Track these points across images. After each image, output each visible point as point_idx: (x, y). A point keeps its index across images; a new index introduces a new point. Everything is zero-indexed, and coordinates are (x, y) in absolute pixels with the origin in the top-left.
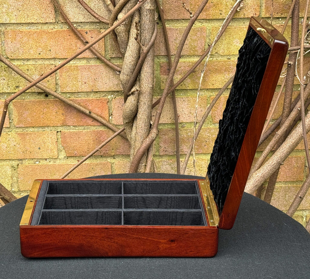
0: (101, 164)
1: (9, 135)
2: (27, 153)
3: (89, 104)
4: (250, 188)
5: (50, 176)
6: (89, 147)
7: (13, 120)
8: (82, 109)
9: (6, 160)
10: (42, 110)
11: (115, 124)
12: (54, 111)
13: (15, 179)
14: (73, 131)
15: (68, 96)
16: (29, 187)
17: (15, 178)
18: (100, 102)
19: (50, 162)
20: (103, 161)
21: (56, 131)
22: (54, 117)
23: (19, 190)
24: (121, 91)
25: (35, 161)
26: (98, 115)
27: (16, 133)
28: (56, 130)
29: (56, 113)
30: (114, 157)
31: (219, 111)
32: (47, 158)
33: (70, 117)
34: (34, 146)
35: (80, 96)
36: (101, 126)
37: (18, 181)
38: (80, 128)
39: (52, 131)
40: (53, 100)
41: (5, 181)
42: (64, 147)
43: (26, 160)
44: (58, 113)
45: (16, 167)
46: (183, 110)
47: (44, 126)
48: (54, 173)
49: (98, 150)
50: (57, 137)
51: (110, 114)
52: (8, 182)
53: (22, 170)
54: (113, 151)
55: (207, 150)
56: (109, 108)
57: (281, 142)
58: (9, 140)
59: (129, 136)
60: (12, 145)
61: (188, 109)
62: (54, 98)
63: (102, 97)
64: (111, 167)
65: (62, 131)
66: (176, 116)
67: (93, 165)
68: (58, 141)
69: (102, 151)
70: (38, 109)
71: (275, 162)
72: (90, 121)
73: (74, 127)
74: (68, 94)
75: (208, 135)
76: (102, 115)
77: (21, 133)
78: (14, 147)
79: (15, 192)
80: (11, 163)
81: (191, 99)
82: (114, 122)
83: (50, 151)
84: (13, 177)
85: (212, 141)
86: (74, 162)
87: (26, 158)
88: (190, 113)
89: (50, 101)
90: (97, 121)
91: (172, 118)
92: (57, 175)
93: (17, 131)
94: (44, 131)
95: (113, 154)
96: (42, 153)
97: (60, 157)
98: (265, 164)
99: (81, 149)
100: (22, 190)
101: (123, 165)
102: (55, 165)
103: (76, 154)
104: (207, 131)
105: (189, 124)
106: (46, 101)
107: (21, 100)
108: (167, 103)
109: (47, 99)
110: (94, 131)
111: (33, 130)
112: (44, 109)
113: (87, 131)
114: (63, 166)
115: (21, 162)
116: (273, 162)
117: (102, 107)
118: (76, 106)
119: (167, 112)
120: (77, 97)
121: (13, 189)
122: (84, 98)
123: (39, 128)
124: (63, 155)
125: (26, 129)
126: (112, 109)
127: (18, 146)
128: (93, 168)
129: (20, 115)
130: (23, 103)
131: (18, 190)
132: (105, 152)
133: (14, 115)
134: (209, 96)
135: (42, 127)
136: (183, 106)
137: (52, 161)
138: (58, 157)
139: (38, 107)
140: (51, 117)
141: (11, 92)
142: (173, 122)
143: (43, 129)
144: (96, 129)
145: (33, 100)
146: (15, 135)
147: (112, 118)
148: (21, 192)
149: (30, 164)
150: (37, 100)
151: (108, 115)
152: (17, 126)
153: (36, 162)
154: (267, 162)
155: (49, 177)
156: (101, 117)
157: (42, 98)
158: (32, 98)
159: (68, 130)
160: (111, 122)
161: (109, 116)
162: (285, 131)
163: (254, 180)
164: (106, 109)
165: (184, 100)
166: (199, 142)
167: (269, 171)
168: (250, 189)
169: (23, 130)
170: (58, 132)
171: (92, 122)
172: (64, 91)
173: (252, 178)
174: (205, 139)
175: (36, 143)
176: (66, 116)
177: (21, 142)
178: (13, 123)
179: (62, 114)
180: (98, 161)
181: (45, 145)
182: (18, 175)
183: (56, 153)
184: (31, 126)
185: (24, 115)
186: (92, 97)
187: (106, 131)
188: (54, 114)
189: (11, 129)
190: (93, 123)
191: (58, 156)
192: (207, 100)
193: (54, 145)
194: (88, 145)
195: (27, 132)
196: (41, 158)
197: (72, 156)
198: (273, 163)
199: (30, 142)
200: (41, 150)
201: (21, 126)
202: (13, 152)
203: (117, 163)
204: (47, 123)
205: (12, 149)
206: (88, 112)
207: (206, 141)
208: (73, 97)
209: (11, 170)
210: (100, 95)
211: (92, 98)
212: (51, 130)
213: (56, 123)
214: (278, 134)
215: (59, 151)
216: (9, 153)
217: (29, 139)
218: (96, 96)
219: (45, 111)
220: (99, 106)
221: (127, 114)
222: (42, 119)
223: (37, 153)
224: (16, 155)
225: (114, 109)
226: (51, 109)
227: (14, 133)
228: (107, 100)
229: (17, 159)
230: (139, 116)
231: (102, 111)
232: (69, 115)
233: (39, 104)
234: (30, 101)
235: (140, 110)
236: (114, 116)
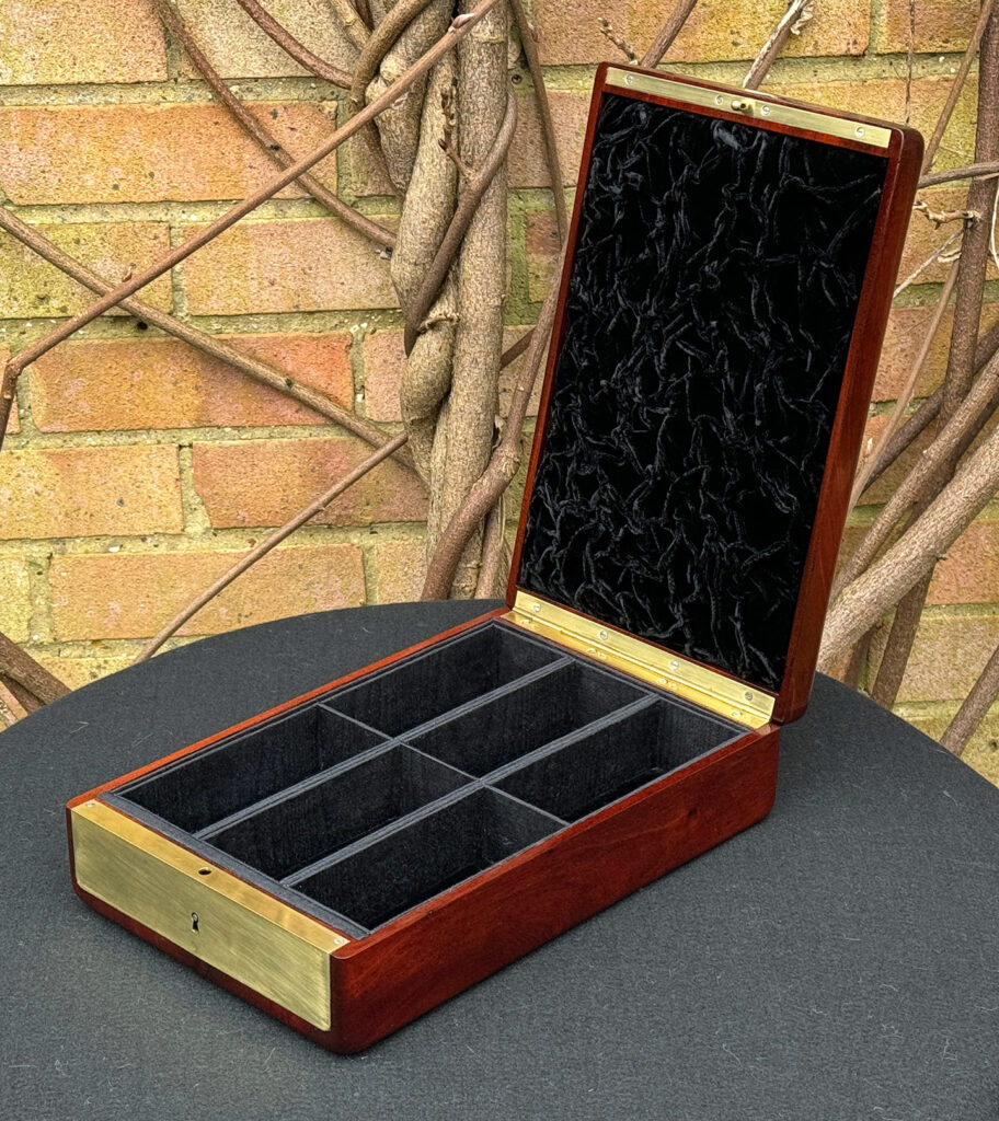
0: (327, 552)
1: (18, 458)
2: (80, 516)
3: (287, 352)
4: (832, 640)
5: (157, 592)
6: (287, 496)
7: (30, 407)
8: (262, 370)
9: (9, 540)
10: (128, 375)
11: (375, 419)
12: (168, 377)
13: (43, 603)
14: (232, 442)
15: (216, 326)
16: (87, 630)
17: (40, 601)
18: (324, 347)
19: (156, 546)
20: (336, 541)
21: (177, 445)
22: (170, 398)
23: (55, 639)
24: (396, 309)
25: (108, 542)
26: (315, 391)
27: (43, 451)
28: (174, 440)
29: (175, 384)
30: (371, 528)
32: (147, 532)
33: (221, 398)
34: (102, 494)
35: (255, 326)
36: (325, 425)
37: (50, 608)
38: (258, 432)
39: (160, 446)
40: (163, 340)
41: (8, 611)
42: (203, 497)
43: (78, 541)
44: (183, 384)
45: (44, 564)
47: (135, 427)
48: (171, 583)
49: (317, 512)
50: (179, 464)
51: (358, 387)
52: (19, 612)
53: (64, 574)
54: (369, 508)
56: (353, 364)
57: (940, 479)
58: (19, 476)
59: (424, 465)
60: (28, 490)
62: (166, 336)
63: (331, 329)
64: (363, 561)
65: (194, 442)
67: (303, 555)
68: (183, 476)
69: (333, 511)
70: (114, 373)
71: (917, 551)
72: (288, 411)
73: (236, 432)
74: (213, 321)
76: (329, 390)
77: (58, 450)
78: (36, 497)
79: (39, 646)
80: (25, 550)
82: (370, 412)
83: (155, 511)
84: (36, 596)
86: (236, 548)
87: (75, 534)
89: (154, 344)
90: (315, 409)
92: (181, 590)
93: (43, 443)
94: (135, 444)
95: (369, 519)
96: (130, 516)
97: (189, 530)
98: (884, 557)
99: (260, 502)
100: (64, 640)
101: (403, 554)
102: (174, 556)
103: (244, 521)
106: (142, 346)
109: (145, 338)
110: (305, 443)
111: (99, 442)
112: (133, 373)
113: (280, 442)
114: (202, 561)
115: (59, 546)
116: (911, 553)
117: (331, 362)
118: (244, 363)
120: (245, 332)
121: (35, 638)
122: (268, 335)
123: (119, 433)
124: (199, 523)
125: (76, 440)
126: (365, 371)
127: (49, 495)
128: (300, 567)
129: (55, 392)
130: (63, 352)
131: (52, 641)
132: (343, 513)
133: (34, 393)
135: (129, 433)
137: (162, 543)
138: (183, 530)
139: (114, 366)
140: (158, 397)
141: (23, 317)
143: (133, 439)
144: (311, 435)
145: (96, 342)
146: (37, 457)
147: (364, 398)
148: (61, 647)
149: (88, 556)
150: (110, 342)
151: (350, 390)
152: (45, 429)
153: (111, 545)
154: (891, 553)
155: (156, 595)
156: (328, 396)
157: (126, 333)
158: (93, 336)
159: (217, 442)
160: (359, 412)
161: (355, 394)
162: (952, 445)
163: (847, 611)
164: (344, 369)
167: (896, 581)
168: (832, 644)
169: (65, 441)
170: (181, 447)
171: (297, 412)
172: (201, 312)
173: (838, 607)
175: (110, 484)
176: (208, 394)
177: (58, 481)
178: (30, 419)
179: (197, 388)
180: (319, 542)
181: (141, 490)
182: (50, 588)
183: (176, 517)
184: (91, 429)
185: (66, 394)
186: (296, 330)
187: (345, 442)
188: (168, 386)
189: (26, 437)
190: (300, 415)
191: (185, 527)
193: (171, 490)
194: (284, 491)
195: (78, 449)
196: (126, 533)
197: (232, 525)
198: (913, 557)
199: (87, 481)
200: (126, 509)
201: (56, 427)
202: (32, 516)
203: (383, 549)
204: (149, 417)
205: (29, 505)
206: (281, 382)
208: (230, 332)
209: (26, 573)
210: (323, 322)
211: (294, 334)
212: (159, 442)
213: (175, 416)
214: (930, 458)
215: (186, 509)
216: (18, 518)
217: (86, 470)
218: (309, 327)
219: (136, 379)
220: (320, 360)
221: (415, 396)
222: (129, 405)
223: (113, 517)
224: (42, 526)
225: (369, 369)
226: (158, 372)
227: (35, 452)
228: (346, 339)
229: (48, 536)
230: (457, 402)
231: (329, 377)
232: (217, 392)
233: (116, 356)
234: (87, 347)
235: (458, 383)
236: (370, 394)
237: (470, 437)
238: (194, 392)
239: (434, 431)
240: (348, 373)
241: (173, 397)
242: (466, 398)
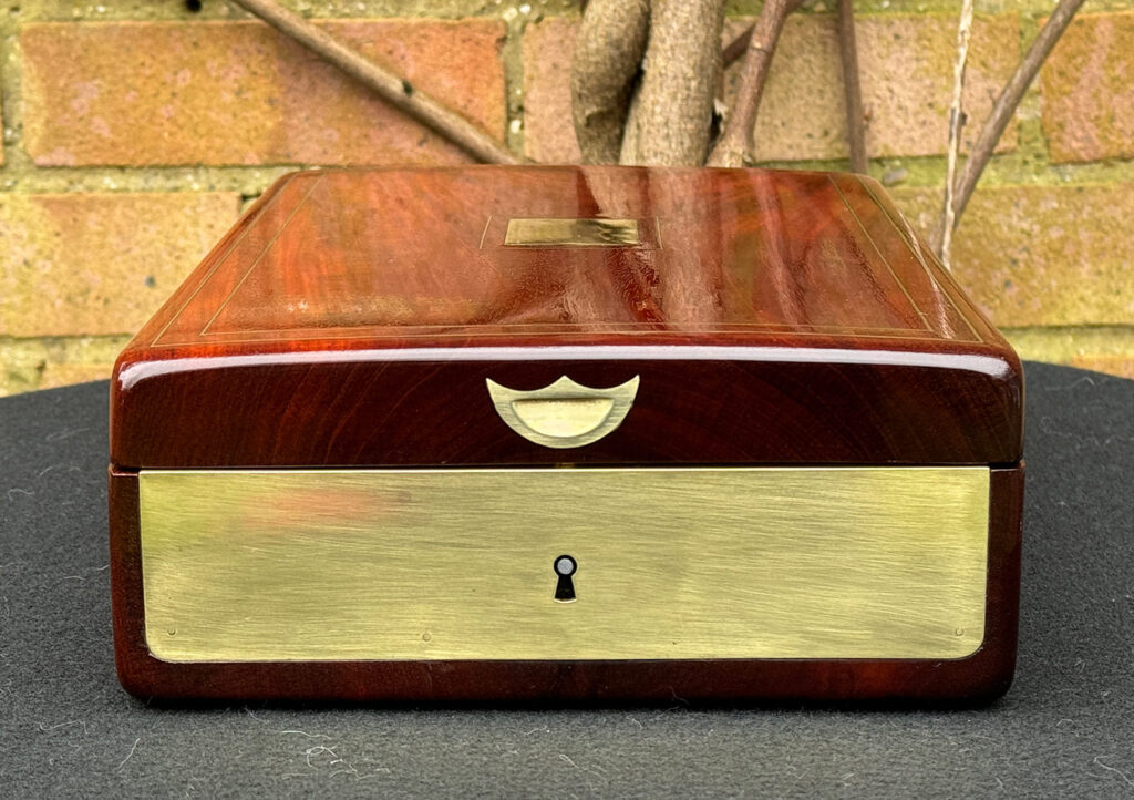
1: (2, 206)
2: (90, 303)
3: (408, 47)
7: (20, 126)
8: (367, 67)
10: (167, 76)
11: (539, 160)
12: (230, 82)
15: (303, 6)
18: (464, 41)
21: (237, 194)
22: (230, 117)
26: (448, 108)
27: (38, 196)
28: (235, 185)
29: (238, 93)
31: (1082, 97)
33: (307, 119)
34: (123, 268)
35: (362, 7)
39: (213, 193)
40: (221, 23)
43: (85, 343)
44: (250, 95)
45: (32, 378)
46: (891, 91)
47: (175, 161)
51: (514, 107)
55: (1017, 307)
56: (506, 70)
60: (13, 258)
61: (916, 86)
62: (228, 17)
63: (476, 14)
66: (854, 119)
70: (148, 72)
72: (408, 141)
75: (1025, 225)
76: (470, 111)
77: (60, 196)
78: (25, 269)
80: (5, 354)
81: (936, 27)
82: (532, 148)
85: (1047, 259)
87: (81, 332)
88: (931, 105)
89: (208, 29)
90: (447, 137)
91: (834, 132)
93: (39, 184)
94: (176, 189)
104: (1017, 205)
105: (921, 166)
106: (190, 31)
107: (65, 24)
108: (809, 47)
109: (195, 21)
111: (122, 184)
112: (176, 74)
115: (56, 350)
117: (473, 65)
118: (339, 53)
119: (810, 99)
120: (347, 15)
122: (381, 20)
123: (153, 171)
125: (88, 180)
126: (525, 80)
127: (45, 266)
129: (58, 101)
130: (71, 36)
133: (28, 102)
134: (1029, 16)
135: (168, 172)
136: (890, 66)
139: (148, 63)
140: (213, 115)
142: (837, 156)
143: (172, 183)
145: (123, 23)
146: (28, 205)
147: (522, 127)
149: (100, 366)
150: (144, 24)
151: (500, 111)
152: (42, 160)
156: (469, 119)
157: (169, 13)
158: (119, 14)
160: (515, 148)
161: (509, 119)
164: (493, 77)
165: (897, 37)
166: (976, 262)
169: (71, 183)
170: (244, 197)
171: (421, 143)
174: (1009, 251)
175: (136, 252)
176: (288, 112)
177: (57, 245)
178: (20, 145)
179: (271, 101)
181: (181, 263)
184: (110, 162)
185: (75, 104)
186: (422, 14)
188: (228, 97)
189: (13, 173)
190: (425, 149)
192: (1022, 34)
195: (90, 195)
199: (102, 246)
200: (158, 293)
201: (59, 157)
204: (195, 146)
205: (13, 282)
206: (396, 87)
207: (1015, 262)
208: (323, 14)
210: (464, 3)
211: (420, 20)
212: (212, 188)
213: (236, 146)
217: (100, 229)
218: (442, 11)
219: (181, 85)
220: (458, 61)
221: (592, 69)
222: (167, 125)
223: (138, 306)
224: (32, 316)
225: (531, 79)
226: (214, 74)
227: (26, 197)
228: (496, 28)
229: (40, 333)
230: (655, 64)
231: (471, 89)
232: (301, 109)
233: (151, 48)
234: (107, 30)
235: (658, 31)
236: (532, 119)
237: (674, 118)
238: (266, 107)
239: (621, 137)
240: (499, 84)
241: (235, 115)
242: (669, 54)
